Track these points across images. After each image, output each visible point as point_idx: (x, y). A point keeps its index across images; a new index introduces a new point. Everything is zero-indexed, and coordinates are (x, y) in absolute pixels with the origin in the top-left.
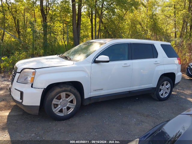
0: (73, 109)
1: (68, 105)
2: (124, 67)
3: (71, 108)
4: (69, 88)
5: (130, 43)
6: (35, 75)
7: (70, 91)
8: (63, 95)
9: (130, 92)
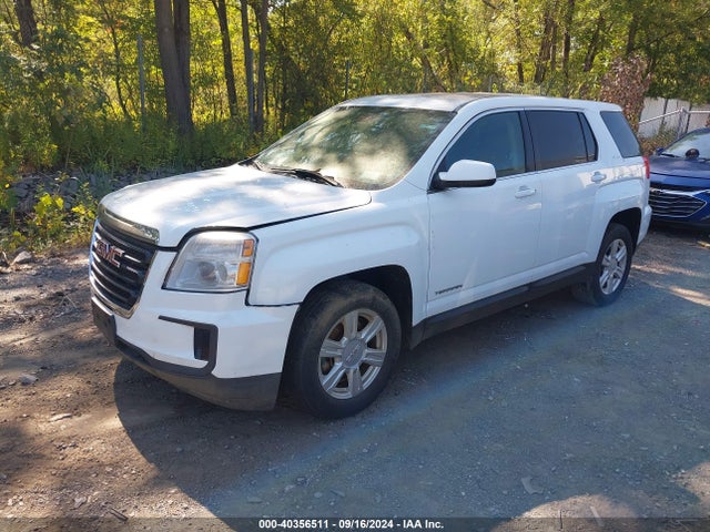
0: (377, 370)
1: (363, 358)
2: (521, 197)
3: (371, 367)
4: (371, 293)
5: (525, 111)
6: (254, 254)
7: (373, 306)
8: (351, 320)
9: (531, 285)
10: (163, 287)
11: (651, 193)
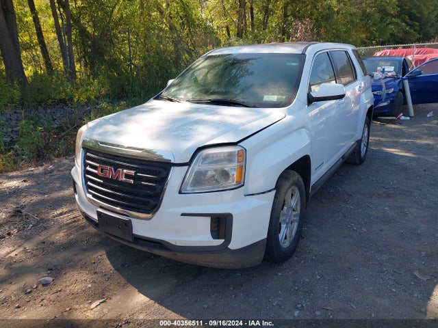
0: (296, 224)
3: (293, 224)
5: (330, 51)
6: (245, 160)
10: (180, 192)
11: (374, 95)
